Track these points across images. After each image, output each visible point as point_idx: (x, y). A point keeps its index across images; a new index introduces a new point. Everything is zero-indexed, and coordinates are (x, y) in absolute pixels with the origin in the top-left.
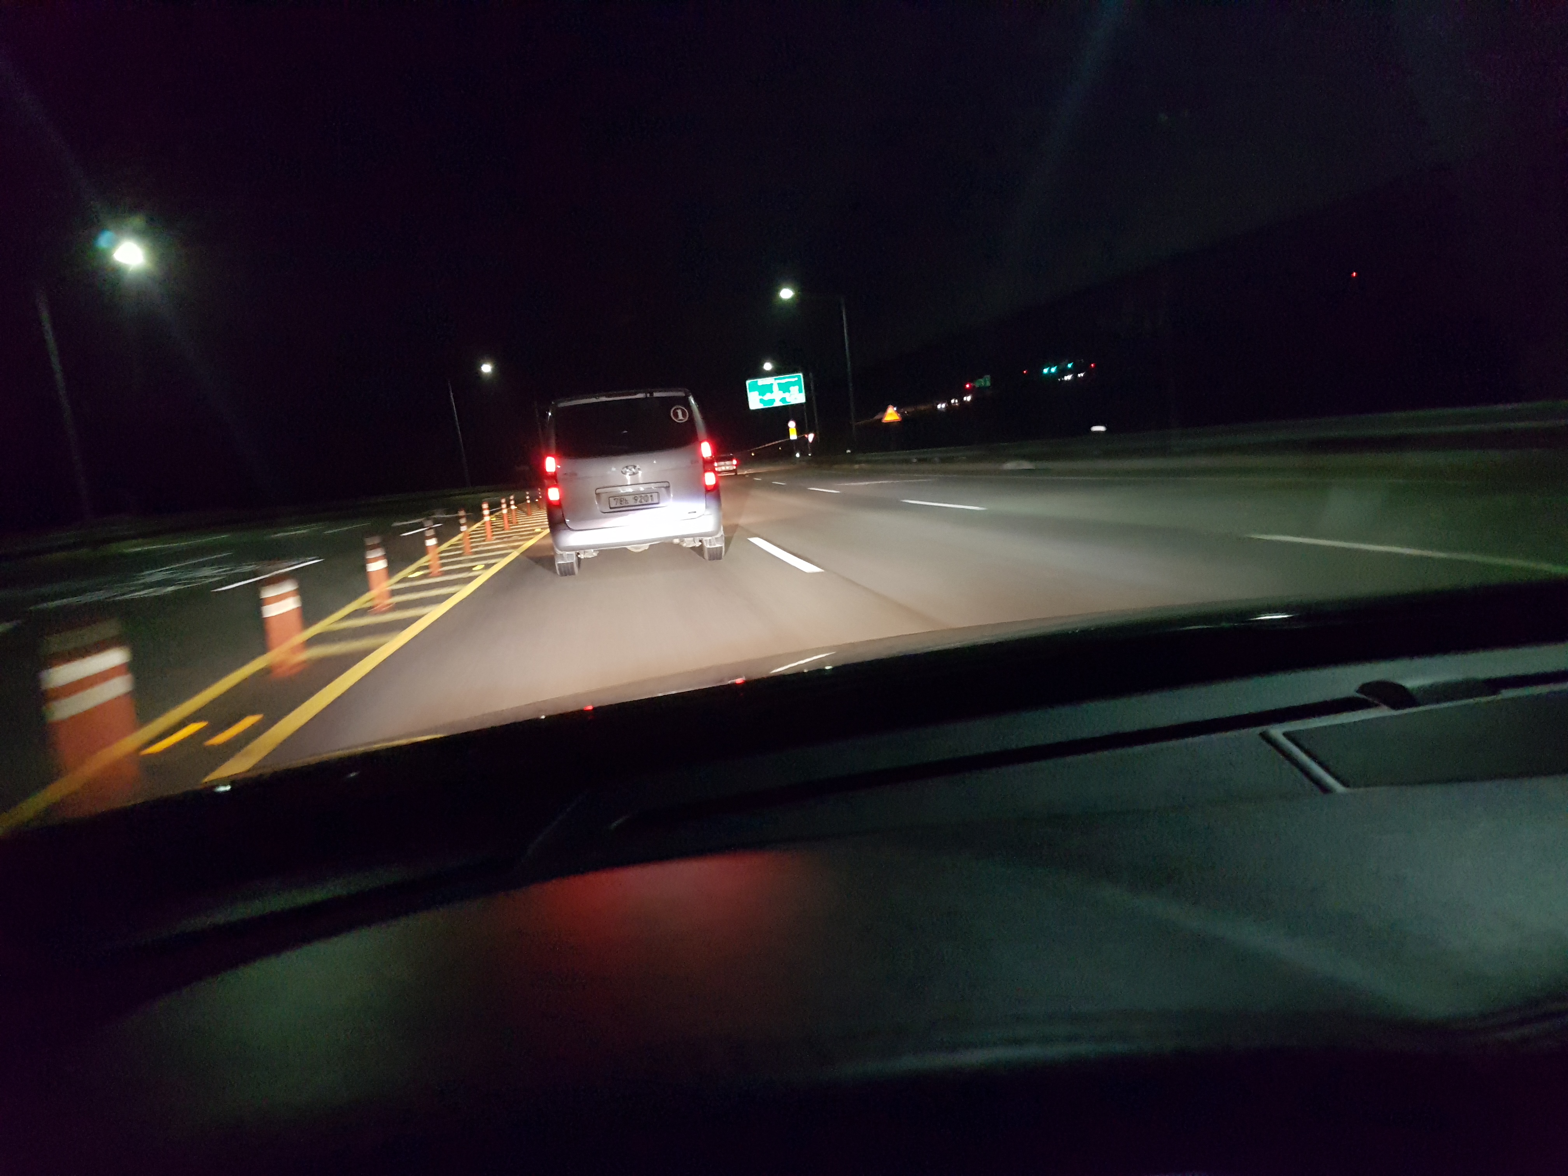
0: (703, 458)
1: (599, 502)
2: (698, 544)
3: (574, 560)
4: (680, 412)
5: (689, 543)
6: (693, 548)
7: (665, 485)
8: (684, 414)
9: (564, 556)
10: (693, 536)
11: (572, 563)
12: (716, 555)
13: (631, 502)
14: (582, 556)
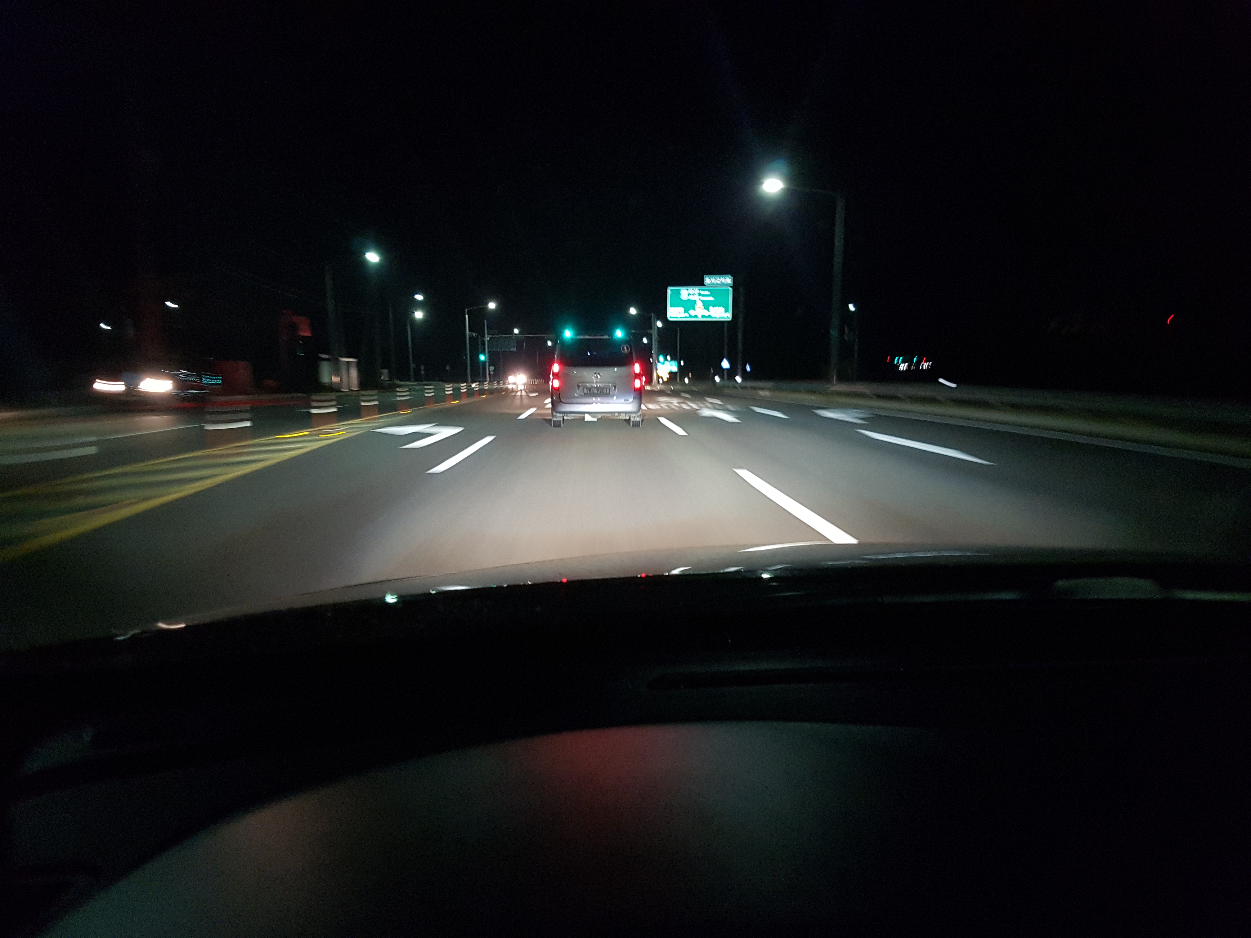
0: (635, 373)
1: (579, 389)
2: (627, 418)
3: (561, 419)
4: (625, 348)
5: (623, 417)
6: (625, 420)
7: (615, 385)
8: (627, 349)
9: (557, 416)
10: (626, 413)
11: (560, 421)
12: (636, 425)
13: (596, 391)
14: (565, 418)
